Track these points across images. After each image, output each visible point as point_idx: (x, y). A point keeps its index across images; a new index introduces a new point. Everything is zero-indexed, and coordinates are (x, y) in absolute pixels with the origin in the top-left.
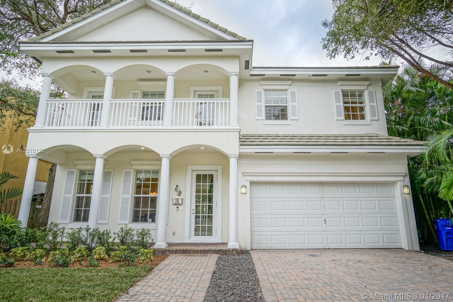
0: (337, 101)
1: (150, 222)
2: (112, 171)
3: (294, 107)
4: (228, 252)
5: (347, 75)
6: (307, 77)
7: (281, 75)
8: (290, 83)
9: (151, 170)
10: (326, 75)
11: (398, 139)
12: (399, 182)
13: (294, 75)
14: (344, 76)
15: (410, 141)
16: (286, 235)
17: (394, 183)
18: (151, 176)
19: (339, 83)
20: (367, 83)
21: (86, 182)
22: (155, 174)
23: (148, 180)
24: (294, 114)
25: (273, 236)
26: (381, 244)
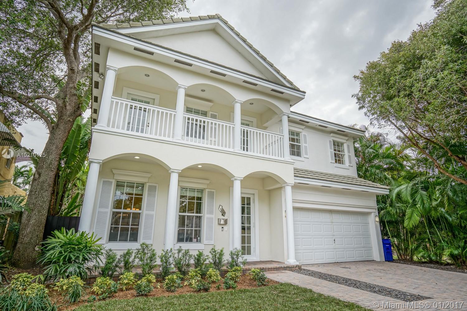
0: (331, 148)
1: (194, 243)
2: (157, 185)
3: (306, 147)
4: (293, 268)
5: (338, 130)
6: (314, 126)
7: (300, 120)
8: (303, 127)
9: (196, 189)
10: (326, 127)
11: (370, 182)
12: (373, 213)
13: (308, 122)
14: (336, 130)
15: (379, 185)
16: (312, 252)
17: (368, 214)
18: (196, 195)
19: (332, 135)
20: (347, 138)
21: (134, 196)
22: (199, 193)
23: (193, 198)
24: (306, 154)
25: (304, 254)
26: (364, 258)
